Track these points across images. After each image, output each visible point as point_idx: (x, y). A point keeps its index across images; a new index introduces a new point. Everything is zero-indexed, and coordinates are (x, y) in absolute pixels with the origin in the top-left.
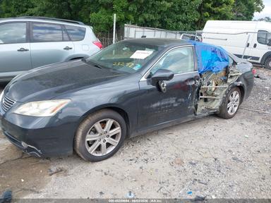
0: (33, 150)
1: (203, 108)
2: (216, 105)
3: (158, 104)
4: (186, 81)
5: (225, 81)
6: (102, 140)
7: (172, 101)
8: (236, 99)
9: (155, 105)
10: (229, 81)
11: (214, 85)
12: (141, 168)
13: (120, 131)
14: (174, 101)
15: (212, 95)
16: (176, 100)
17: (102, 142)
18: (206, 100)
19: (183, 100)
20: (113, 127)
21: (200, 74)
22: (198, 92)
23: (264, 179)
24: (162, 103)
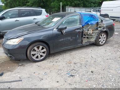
0: (12, 57)
1: (86, 41)
2: (93, 40)
3: (63, 40)
4: (75, 30)
5: (97, 29)
6: (38, 54)
7: (69, 38)
8: (104, 37)
9: (61, 40)
10: (99, 29)
11: (91, 31)
12: (53, 65)
13: (46, 50)
14: (70, 38)
15: (91, 35)
16: (71, 38)
17: (38, 55)
18: (88, 38)
19: (75, 38)
20: (43, 49)
21: (82, 27)
22: (82, 34)
23: (104, 70)
24: (64, 39)
